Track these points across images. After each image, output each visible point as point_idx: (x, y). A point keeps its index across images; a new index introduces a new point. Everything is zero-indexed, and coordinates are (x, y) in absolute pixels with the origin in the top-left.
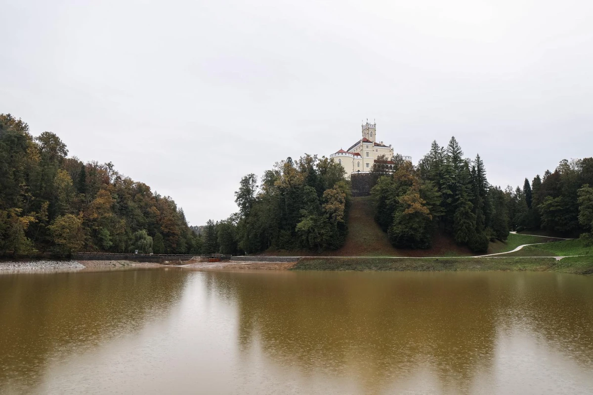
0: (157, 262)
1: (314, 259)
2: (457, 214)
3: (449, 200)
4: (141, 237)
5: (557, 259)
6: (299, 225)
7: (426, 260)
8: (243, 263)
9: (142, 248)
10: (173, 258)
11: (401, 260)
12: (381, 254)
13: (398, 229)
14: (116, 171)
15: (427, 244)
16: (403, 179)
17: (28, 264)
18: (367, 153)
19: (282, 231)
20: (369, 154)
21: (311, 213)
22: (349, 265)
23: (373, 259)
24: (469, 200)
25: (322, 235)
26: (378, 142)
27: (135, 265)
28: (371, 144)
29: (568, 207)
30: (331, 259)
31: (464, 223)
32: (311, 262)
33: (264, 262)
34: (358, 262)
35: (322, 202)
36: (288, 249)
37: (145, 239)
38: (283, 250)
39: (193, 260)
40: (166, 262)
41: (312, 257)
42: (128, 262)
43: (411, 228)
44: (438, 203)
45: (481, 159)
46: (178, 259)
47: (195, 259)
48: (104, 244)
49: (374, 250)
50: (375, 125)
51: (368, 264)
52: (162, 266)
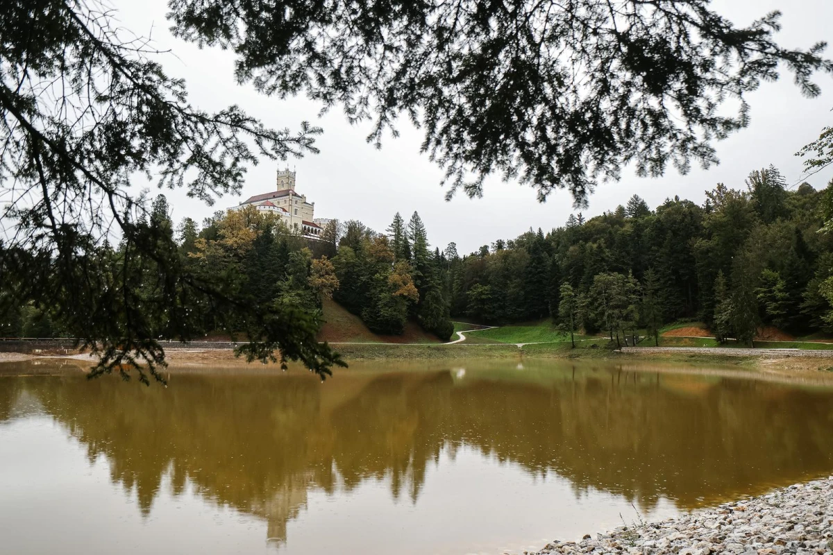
5: (519, 346)
10: (50, 343)
13: (385, 312)
20: (298, 212)
28: (301, 199)
29: (496, 296)
31: (435, 307)
40: (37, 350)
46: (59, 347)
50: (295, 173)
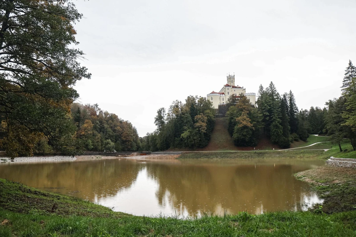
0: (115, 156)
1: (190, 153)
2: (272, 126)
3: (268, 118)
4: (108, 143)
5: (325, 151)
6: (182, 135)
7: (249, 152)
8: (156, 155)
9: (109, 149)
10: (123, 153)
11: (235, 153)
12: (227, 150)
14: (100, 108)
15: (254, 143)
16: (240, 107)
17: (49, 157)
18: (228, 93)
19: (176, 138)
21: (189, 128)
22: (207, 156)
23: (220, 152)
24: (279, 118)
25: (194, 140)
26: (236, 85)
27: (104, 158)
28: (230, 87)
30: (199, 152)
31: (275, 131)
32: (188, 154)
33: (166, 155)
34: (212, 154)
35: (194, 122)
36: (179, 148)
37: (110, 144)
38: (177, 148)
39: (133, 154)
40: (119, 156)
41: (189, 152)
42: (100, 156)
43: (243, 135)
44: (260, 120)
45: (292, 93)
46: (125, 154)
47: (134, 154)
48: (89, 147)
49: (224, 147)
50: (234, 76)
51: (216, 155)
52: (117, 158)
